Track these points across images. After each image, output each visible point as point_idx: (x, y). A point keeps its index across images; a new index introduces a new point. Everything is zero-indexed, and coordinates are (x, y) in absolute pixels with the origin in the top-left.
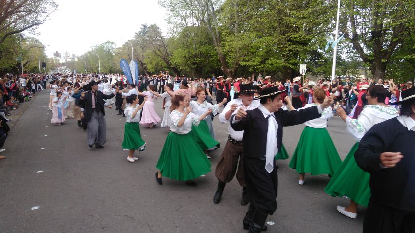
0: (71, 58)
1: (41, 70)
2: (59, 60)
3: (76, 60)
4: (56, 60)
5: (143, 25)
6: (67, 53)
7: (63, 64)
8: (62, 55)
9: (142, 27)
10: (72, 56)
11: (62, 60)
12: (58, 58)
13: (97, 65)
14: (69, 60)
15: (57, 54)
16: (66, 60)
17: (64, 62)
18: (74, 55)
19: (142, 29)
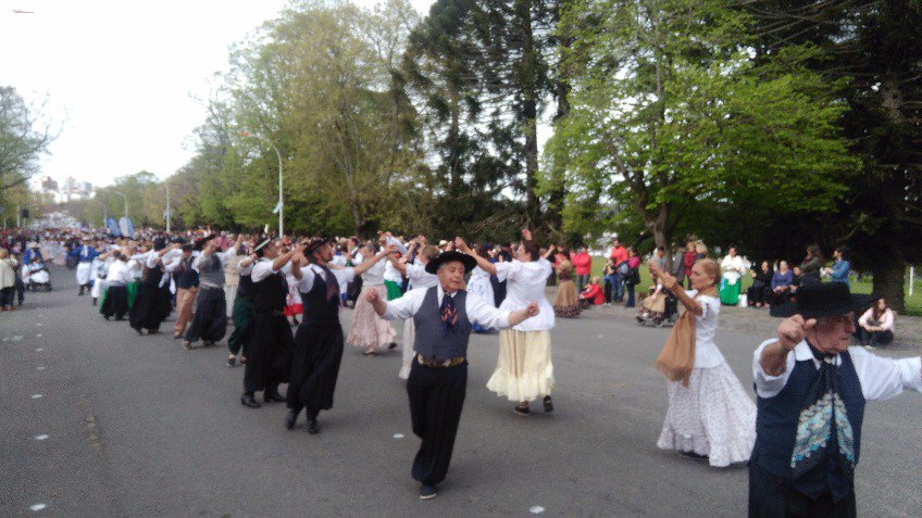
0: (80, 193)
2: (53, 196)
3: (92, 195)
4: (47, 196)
6: (71, 180)
7: (62, 206)
8: (61, 185)
10: (83, 188)
11: (59, 197)
12: (52, 192)
14: (76, 197)
15: (50, 184)
16: (69, 197)
17: (65, 200)
18: (88, 186)
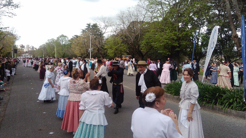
0: (31, 49)
1: (13, 55)
3: (35, 49)
4: (22, 50)
5: (88, 24)
8: (25, 47)
9: (87, 25)
11: (25, 50)
12: (23, 48)
13: (53, 52)
15: (22, 46)
17: (27, 51)
19: (87, 27)
